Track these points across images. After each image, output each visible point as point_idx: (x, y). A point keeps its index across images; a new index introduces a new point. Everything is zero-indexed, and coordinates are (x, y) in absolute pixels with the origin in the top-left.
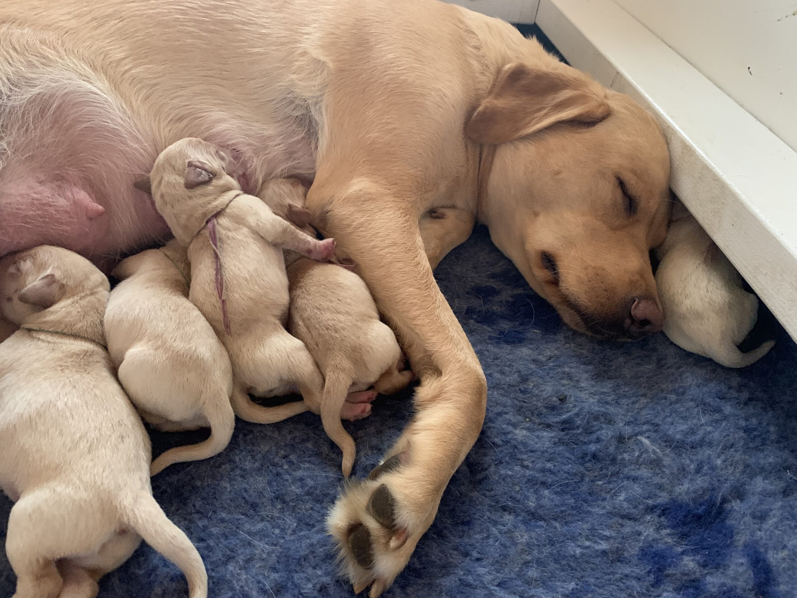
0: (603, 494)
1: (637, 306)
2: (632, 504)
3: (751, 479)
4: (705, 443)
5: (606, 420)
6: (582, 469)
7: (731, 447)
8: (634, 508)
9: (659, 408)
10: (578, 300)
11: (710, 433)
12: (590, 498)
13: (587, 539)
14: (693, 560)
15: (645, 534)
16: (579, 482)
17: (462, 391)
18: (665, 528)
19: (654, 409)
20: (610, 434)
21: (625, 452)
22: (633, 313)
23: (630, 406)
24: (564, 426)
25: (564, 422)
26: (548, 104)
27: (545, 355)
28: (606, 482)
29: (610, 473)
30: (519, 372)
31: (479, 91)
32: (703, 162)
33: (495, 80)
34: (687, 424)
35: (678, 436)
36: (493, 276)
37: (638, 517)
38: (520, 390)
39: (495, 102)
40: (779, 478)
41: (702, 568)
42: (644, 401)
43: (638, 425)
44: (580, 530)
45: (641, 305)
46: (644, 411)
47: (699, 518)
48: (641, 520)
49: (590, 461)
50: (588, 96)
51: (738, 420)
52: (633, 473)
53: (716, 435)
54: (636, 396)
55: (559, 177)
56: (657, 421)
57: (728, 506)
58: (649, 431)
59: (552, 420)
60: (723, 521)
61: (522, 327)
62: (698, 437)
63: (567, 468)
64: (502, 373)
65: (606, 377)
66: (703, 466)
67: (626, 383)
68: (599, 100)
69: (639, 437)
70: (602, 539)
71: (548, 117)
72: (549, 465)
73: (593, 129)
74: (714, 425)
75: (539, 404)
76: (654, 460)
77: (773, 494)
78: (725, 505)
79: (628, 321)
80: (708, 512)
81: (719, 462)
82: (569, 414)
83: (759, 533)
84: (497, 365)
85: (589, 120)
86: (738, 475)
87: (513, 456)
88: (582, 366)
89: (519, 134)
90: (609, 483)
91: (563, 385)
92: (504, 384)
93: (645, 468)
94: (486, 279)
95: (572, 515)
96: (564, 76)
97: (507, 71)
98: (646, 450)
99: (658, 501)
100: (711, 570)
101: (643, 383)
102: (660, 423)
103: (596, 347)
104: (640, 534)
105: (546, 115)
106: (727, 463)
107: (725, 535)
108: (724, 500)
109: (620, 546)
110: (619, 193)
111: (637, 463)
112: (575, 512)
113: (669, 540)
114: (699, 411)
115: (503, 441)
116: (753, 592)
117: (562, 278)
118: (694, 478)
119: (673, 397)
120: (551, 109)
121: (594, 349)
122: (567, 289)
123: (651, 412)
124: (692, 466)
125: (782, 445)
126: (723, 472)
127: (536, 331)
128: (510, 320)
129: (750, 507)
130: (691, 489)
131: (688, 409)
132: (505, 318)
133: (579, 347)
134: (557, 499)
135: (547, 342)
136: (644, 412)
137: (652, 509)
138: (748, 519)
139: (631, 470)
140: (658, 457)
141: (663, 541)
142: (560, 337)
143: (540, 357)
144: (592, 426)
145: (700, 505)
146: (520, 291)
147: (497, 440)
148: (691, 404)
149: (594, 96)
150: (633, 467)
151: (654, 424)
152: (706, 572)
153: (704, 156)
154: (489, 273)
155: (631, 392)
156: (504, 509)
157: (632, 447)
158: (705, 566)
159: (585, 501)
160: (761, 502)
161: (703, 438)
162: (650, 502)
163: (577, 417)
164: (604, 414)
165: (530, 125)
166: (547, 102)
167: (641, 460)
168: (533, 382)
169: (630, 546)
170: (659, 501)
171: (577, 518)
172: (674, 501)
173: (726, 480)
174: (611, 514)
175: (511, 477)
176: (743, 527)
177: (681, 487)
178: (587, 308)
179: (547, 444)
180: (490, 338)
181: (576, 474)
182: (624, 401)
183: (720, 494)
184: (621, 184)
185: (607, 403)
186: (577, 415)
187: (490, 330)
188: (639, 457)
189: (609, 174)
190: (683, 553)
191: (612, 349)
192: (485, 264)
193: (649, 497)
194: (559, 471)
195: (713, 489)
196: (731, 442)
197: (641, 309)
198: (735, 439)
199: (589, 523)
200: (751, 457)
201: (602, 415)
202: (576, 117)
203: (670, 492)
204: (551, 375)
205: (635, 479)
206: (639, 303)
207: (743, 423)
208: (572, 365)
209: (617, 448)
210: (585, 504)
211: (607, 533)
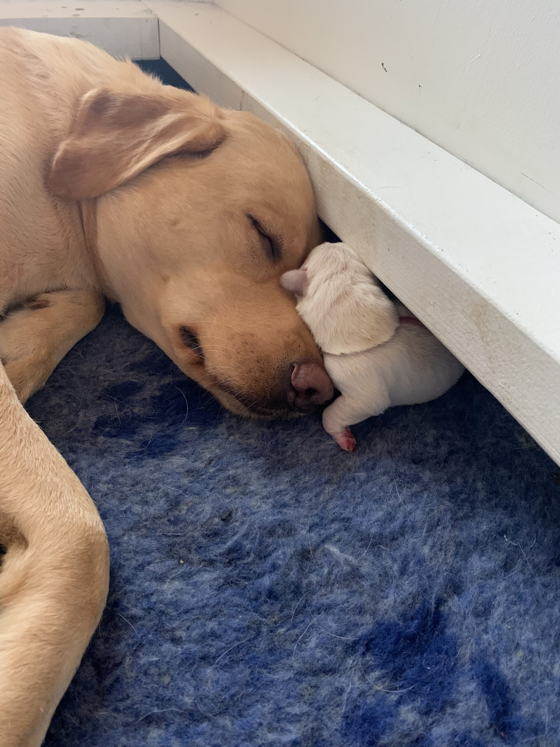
0: (288, 646)
1: (297, 373)
2: (327, 648)
3: (466, 560)
4: (407, 529)
5: (285, 531)
6: (256, 617)
7: (438, 525)
8: (330, 654)
9: (348, 494)
10: (229, 379)
11: (410, 513)
12: (270, 658)
13: (271, 729)
14: (412, 710)
15: (348, 690)
16: (255, 638)
17: (56, 568)
18: (373, 670)
19: (342, 498)
20: (290, 551)
21: (311, 572)
22: (293, 383)
23: (314, 500)
24: (231, 557)
25: (230, 551)
26: (147, 136)
27: (204, 458)
28: (289, 626)
29: (293, 612)
30: (167, 495)
31: (56, 132)
32: (344, 178)
33: (74, 116)
34: (382, 510)
35: (374, 530)
36: (133, 367)
37: (337, 666)
38: (169, 520)
39: (78, 142)
40: (496, 549)
41: (425, 718)
42: (329, 489)
43: (326, 525)
44: (260, 718)
45: (301, 372)
46: (330, 504)
47: (412, 638)
48: (342, 668)
49: (266, 602)
50: (195, 118)
51: (440, 485)
52: (325, 601)
53: (418, 515)
54: (320, 485)
55: (177, 227)
56: (347, 513)
57: (444, 609)
58: (338, 531)
59: (214, 553)
60: (442, 632)
61: (172, 428)
62: (396, 524)
63: (235, 622)
64: (145, 502)
65: (281, 468)
66: (409, 563)
67: (305, 471)
68: (209, 120)
69: (327, 546)
70: (290, 722)
71: (149, 153)
72: (212, 625)
73: (207, 159)
74: (414, 500)
75: (196, 534)
76: (349, 573)
77: (493, 574)
78: (442, 609)
79: (291, 395)
80: (422, 627)
81: (426, 550)
82: (235, 538)
83: (485, 637)
84: (138, 493)
85: (202, 148)
86: (450, 560)
87: (159, 629)
88: (250, 462)
89: (118, 180)
90: (294, 627)
91: (228, 496)
92: (146, 520)
93: (338, 588)
94: (124, 374)
95: (249, 695)
96: (162, 97)
97: (87, 101)
98: (337, 562)
99: (359, 634)
100: (437, 717)
101: (326, 465)
102: (351, 515)
103: (266, 430)
104: (340, 691)
105: (147, 150)
106: (435, 549)
107: (447, 653)
108: (440, 602)
109: (315, 724)
110: (254, 235)
111: (327, 584)
112: (252, 689)
113: (379, 687)
114: (394, 486)
115: (144, 609)
116: (492, 731)
117: (207, 356)
118: (400, 583)
119: (363, 475)
120: (152, 142)
121: (263, 435)
122: (214, 369)
123: (339, 503)
124: (396, 567)
125: (493, 503)
126: (433, 563)
127: (191, 428)
128: (156, 422)
129: (470, 602)
130: (398, 600)
131: (381, 488)
132: (150, 420)
133: (246, 436)
134: (225, 676)
135: (206, 440)
136: (331, 506)
137: (353, 647)
138: (471, 620)
139: (321, 596)
140: (352, 566)
141: (372, 692)
142: (222, 429)
143: (197, 463)
144: (268, 546)
145: (412, 619)
146: (168, 380)
147: (136, 611)
148: (385, 478)
149: (201, 117)
150: (323, 591)
151: (344, 519)
152: (430, 720)
153: (344, 170)
154: (128, 363)
155: (312, 482)
156: (149, 720)
157: (319, 562)
158: (427, 713)
159: (265, 666)
160: (482, 589)
161: (404, 522)
162: (350, 638)
163: (247, 539)
164: (282, 524)
165: (129, 166)
166: (145, 134)
167: (333, 577)
168: (186, 504)
169: (330, 718)
170: (361, 631)
171: (254, 698)
172: (379, 624)
173: (438, 572)
174: (301, 674)
175: (156, 664)
176: (466, 634)
177: (385, 601)
178: (241, 388)
179: (209, 593)
180: (129, 456)
181: (249, 627)
182: (306, 496)
183: (434, 596)
184: (255, 223)
185: (285, 505)
186: (246, 536)
187: (129, 443)
188: (330, 573)
189: (238, 213)
190: (399, 702)
191: (285, 430)
192: (123, 354)
193: (348, 630)
194: (226, 631)
195: (425, 591)
196: (436, 519)
197: (302, 376)
198: (441, 512)
199: (271, 701)
200: (461, 529)
201: (279, 525)
202: (182, 146)
203: (374, 613)
204: (211, 486)
205: (328, 608)
206: (299, 369)
207: (446, 489)
208: (238, 464)
209: (301, 569)
210: (265, 671)
211: (296, 710)
